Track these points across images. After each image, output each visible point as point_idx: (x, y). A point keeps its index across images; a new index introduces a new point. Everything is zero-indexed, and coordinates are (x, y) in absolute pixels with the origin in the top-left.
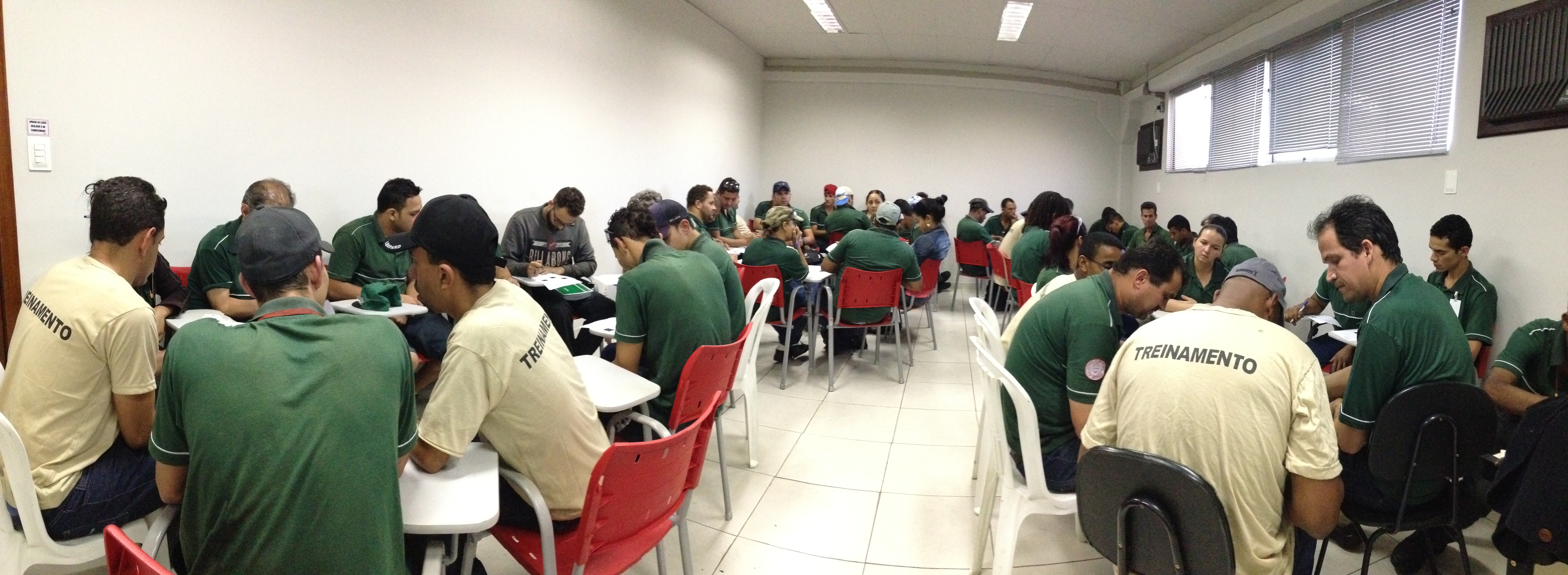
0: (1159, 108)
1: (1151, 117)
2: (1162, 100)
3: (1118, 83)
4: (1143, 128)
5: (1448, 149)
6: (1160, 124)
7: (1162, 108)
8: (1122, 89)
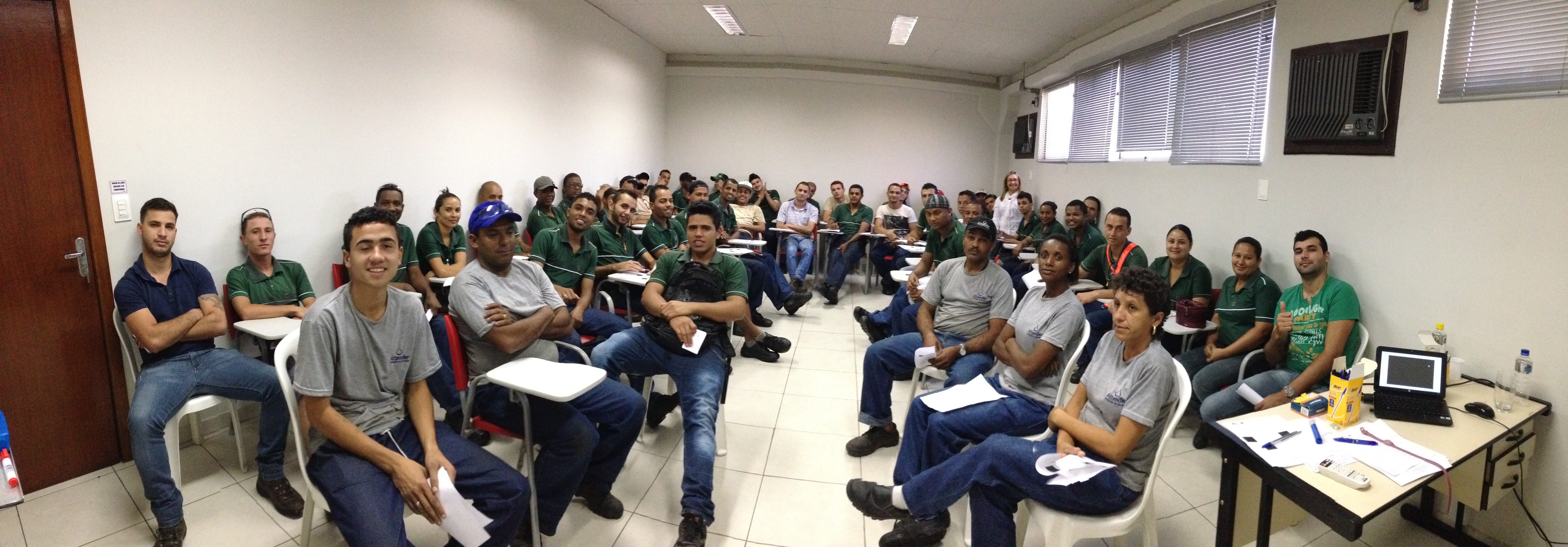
0: (1033, 102)
1: (1027, 111)
2: (1036, 96)
3: (998, 78)
4: (1019, 119)
5: (1261, 160)
6: (1035, 117)
7: (1036, 102)
8: (1001, 84)
